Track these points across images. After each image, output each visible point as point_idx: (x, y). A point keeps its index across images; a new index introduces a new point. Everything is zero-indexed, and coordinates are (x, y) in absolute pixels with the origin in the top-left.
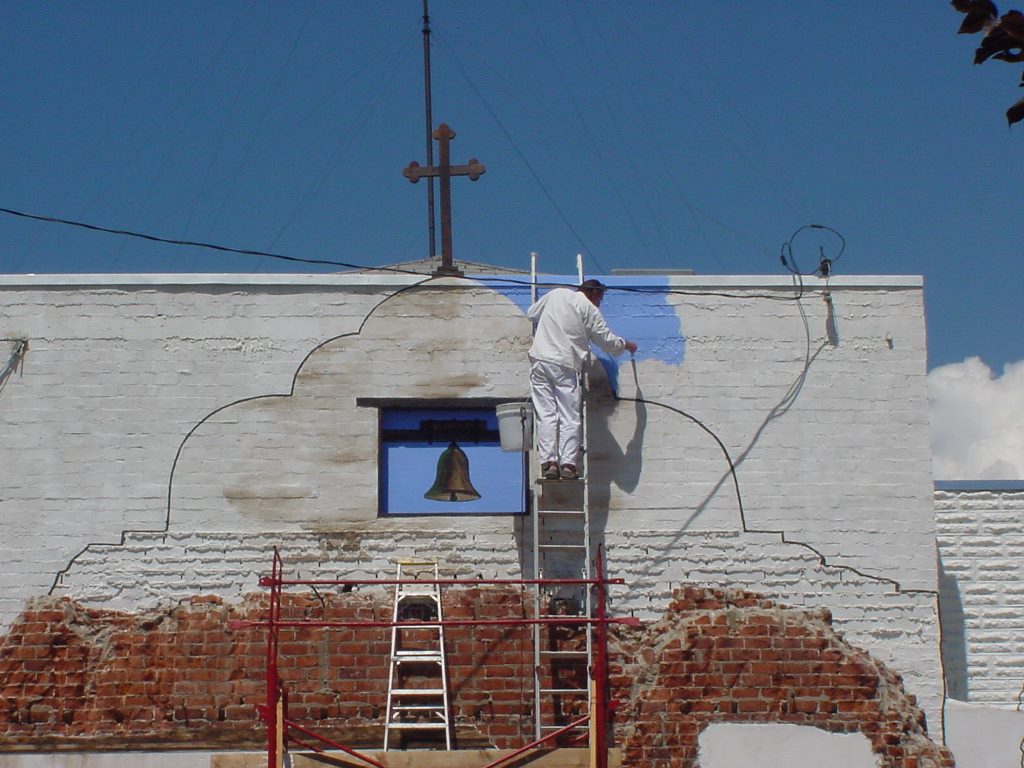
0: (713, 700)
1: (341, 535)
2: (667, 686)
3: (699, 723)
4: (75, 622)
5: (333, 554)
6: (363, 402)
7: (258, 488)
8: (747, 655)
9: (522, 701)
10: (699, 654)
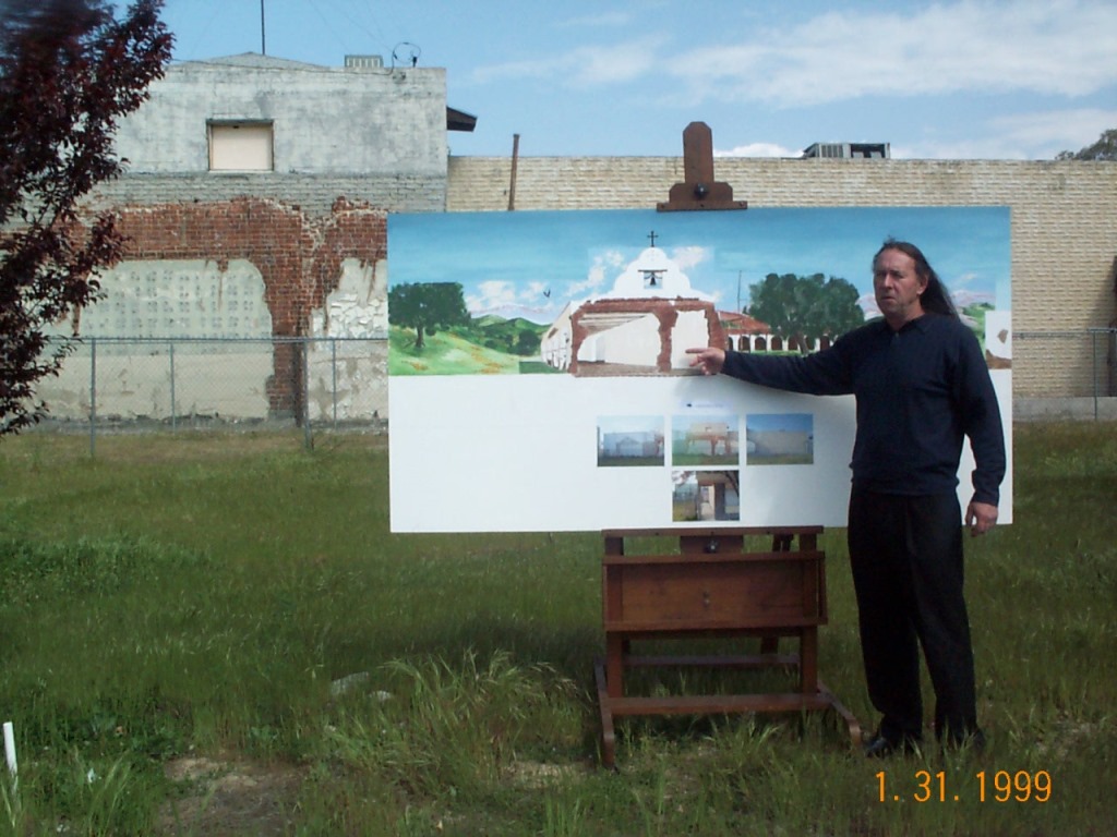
0: (347, 249)
2: (328, 243)
3: (341, 258)
8: (362, 230)
9: (267, 249)
10: (341, 229)
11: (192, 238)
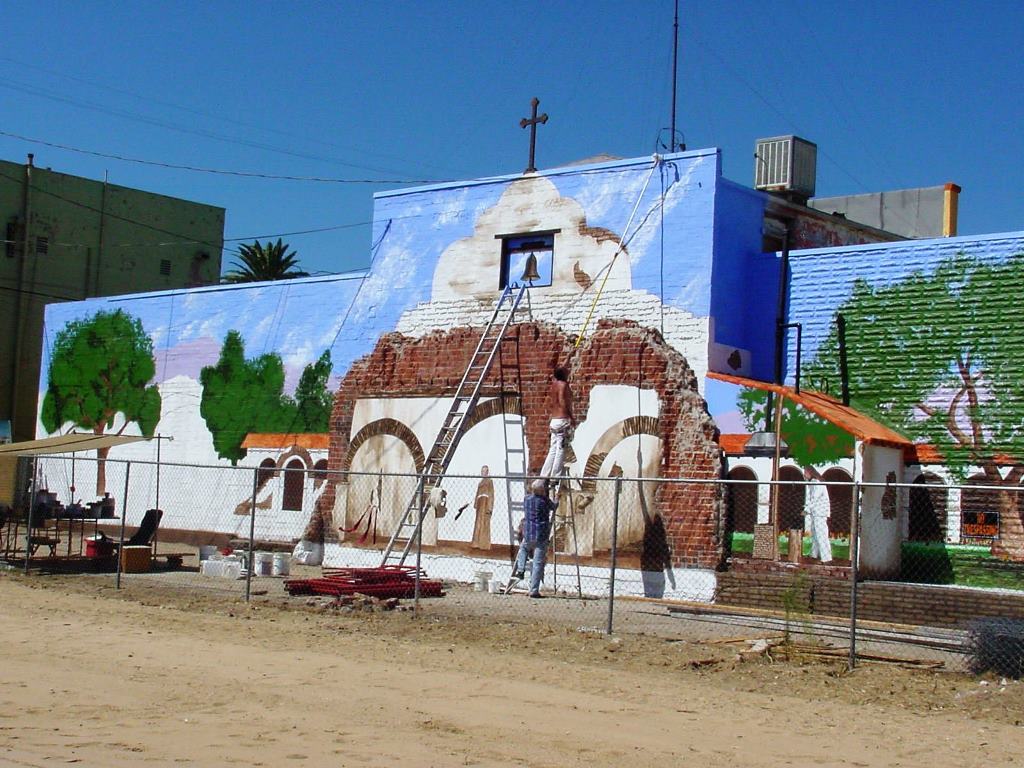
0: (598, 374)
1: (485, 300)
2: (583, 367)
3: (592, 385)
4: (394, 343)
5: (483, 308)
6: (497, 237)
7: (460, 280)
8: (613, 352)
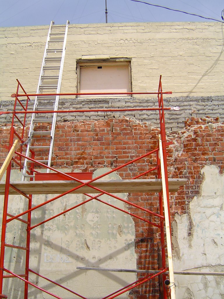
0: (206, 157)
2: (187, 152)
3: (201, 166)
8: (218, 140)
9: (130, 159)
10: (199, 139)
11: (60, 149)
